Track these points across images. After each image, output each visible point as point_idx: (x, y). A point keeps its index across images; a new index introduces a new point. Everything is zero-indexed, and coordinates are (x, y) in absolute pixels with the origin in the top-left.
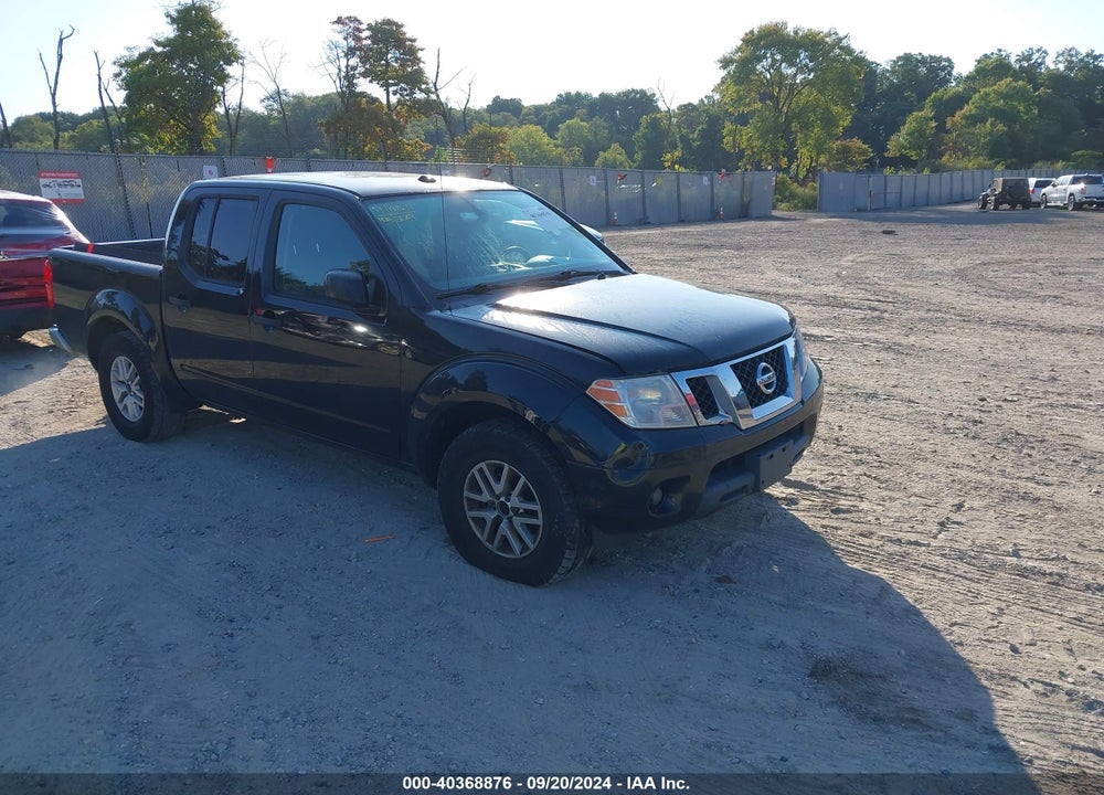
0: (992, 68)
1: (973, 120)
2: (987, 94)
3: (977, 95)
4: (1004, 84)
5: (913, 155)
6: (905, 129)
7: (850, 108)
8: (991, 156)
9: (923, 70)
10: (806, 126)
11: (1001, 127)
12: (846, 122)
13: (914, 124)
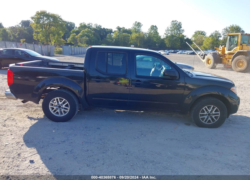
0: (83, 26)
1: (82, 36)
2: (84, 31)
3: (82, 31)
4: (86, 29)
5: (72, 42)
6: (70, 37)
7: (63, 32)
8: (87, 44)
9: (69, 25)
10: (54, 35)
11: (87, 38)
12: (63, 35)
13: (72, 36)
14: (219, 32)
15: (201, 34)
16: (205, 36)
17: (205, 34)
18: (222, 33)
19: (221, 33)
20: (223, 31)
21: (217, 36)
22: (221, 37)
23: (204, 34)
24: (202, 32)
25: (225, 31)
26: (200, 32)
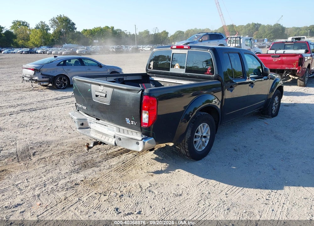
14: (45, 23)
15: (23, 25)
16: (28, 28)
17: (28, 25)
18: (50, 25)
19: (48, 25)
20: (51, 22)
21: (45, 29)
22: (50, 29)
23: (26, 25)
24: (23, 23)
25: (53, 23)
26: (20, 22)
